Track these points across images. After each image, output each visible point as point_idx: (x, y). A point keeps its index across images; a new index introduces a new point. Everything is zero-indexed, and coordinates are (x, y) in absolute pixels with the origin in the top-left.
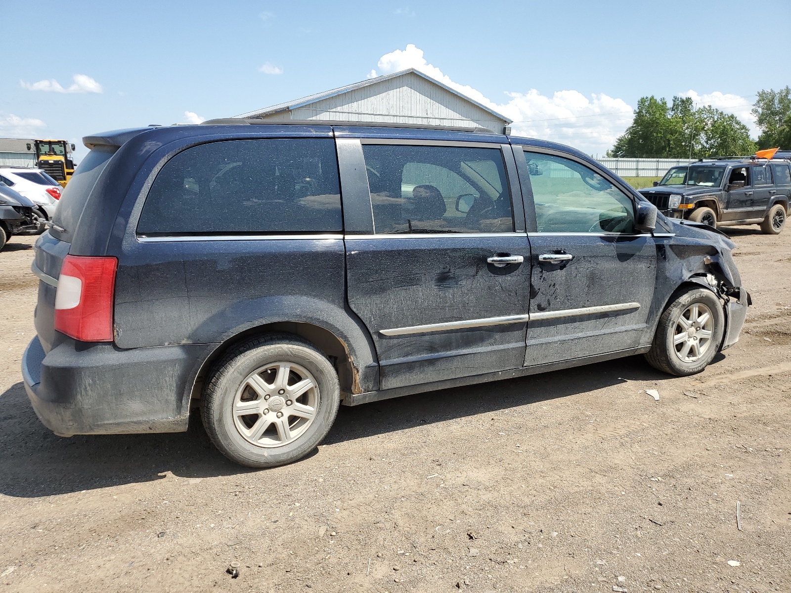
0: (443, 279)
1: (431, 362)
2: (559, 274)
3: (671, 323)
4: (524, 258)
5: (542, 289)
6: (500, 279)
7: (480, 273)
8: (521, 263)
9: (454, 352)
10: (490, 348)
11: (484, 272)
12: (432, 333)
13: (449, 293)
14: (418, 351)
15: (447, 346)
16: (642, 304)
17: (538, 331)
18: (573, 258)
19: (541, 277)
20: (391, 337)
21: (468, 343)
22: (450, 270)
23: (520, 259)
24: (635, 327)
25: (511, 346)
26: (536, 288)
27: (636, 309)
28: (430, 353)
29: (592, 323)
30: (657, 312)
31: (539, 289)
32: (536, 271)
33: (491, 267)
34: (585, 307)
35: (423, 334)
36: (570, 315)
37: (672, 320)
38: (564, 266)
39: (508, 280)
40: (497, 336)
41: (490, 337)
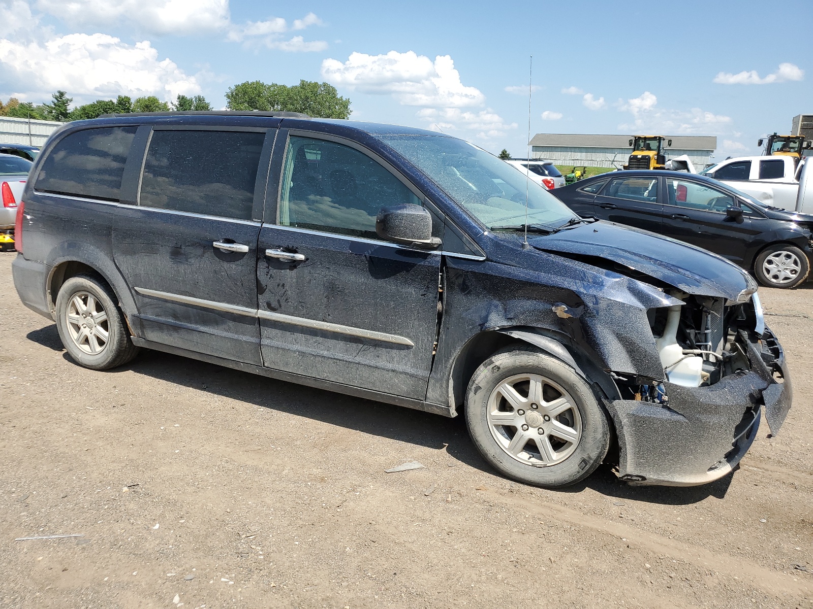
0: (176, 253)
1: (176, 328)
2: (289, 275)
3: (474, 386)
4: (249, 249)
5: (270, 287)
6: (226, 265)
7: (206, 255)
8: (246, 253)
9: (193, 326)
10: (225, 334)
11: (209, 254)
12: (173, 302)
13: (182, 268)
14: (166, 316)
15: (188, 318)
16: (416, 343)
17: (274, 332)
18: (307, 259)
19: (268, 273)
20: (143, 296)
21: (205, 322)
22: (181, 246)
23: (245, 248)
24: (409, 370)
25: (244, 338)
26: (263, 283)
27: (408, 347)
28: (175, 320)
29: (341, 344)
30: (447, 361)
31: (266, 286)
32: (262, 265)
33: (217, 250)
34: (326, 321)
35: (166, 301)
36: (309, 325)
37: (476, 382)
38: (295, 267)
39: (233, 268)
40: (231, 324)
41: (223, 323)
